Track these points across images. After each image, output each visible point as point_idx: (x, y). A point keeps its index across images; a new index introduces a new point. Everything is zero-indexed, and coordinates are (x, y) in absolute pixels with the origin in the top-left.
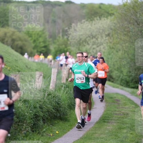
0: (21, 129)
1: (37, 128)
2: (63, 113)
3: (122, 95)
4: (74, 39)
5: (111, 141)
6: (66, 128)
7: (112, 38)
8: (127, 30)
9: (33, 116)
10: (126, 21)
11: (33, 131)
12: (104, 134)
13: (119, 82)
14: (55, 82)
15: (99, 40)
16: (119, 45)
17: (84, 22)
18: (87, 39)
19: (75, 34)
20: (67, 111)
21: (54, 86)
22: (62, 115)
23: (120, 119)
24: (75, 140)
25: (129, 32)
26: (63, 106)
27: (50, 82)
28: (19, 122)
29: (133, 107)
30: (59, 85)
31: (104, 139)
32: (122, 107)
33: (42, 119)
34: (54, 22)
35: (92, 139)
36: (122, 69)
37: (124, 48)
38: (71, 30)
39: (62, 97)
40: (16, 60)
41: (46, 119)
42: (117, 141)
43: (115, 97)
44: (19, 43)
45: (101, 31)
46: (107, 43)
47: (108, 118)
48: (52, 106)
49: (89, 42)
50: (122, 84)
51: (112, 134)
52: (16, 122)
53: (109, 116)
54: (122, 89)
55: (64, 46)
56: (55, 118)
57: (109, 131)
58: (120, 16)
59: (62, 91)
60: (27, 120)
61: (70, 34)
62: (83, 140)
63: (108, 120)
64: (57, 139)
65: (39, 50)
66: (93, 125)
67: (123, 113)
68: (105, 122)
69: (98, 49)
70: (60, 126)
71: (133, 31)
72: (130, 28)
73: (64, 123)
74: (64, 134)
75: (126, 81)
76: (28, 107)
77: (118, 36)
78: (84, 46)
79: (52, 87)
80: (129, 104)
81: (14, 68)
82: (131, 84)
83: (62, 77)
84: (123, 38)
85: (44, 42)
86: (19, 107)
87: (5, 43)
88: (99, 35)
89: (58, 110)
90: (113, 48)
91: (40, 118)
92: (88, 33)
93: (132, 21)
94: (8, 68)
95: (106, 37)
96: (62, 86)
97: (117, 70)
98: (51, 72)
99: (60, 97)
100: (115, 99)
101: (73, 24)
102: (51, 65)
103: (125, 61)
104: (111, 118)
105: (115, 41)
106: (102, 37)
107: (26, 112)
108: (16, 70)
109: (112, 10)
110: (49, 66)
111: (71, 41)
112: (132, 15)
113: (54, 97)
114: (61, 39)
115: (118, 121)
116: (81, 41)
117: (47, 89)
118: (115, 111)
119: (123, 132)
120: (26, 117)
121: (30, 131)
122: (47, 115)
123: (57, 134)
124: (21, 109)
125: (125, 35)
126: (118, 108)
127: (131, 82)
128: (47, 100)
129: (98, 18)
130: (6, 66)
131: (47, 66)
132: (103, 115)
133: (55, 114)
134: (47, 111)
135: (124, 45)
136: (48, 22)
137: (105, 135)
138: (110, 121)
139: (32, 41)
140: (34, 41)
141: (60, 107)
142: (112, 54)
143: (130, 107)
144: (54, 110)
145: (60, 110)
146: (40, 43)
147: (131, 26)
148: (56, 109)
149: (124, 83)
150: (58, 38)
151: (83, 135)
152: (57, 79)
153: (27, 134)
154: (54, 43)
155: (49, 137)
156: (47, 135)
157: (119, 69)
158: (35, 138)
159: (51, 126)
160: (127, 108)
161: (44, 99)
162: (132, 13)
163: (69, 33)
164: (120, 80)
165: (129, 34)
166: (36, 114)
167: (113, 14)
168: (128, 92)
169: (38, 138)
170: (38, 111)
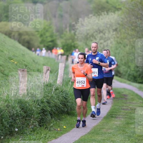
0: (28, 124)
1: (45, 123)
2: (71, 108)
3: (130, 90)
4: (81, 34)
5: (118, 136)
6: (73, 123)
7: (119, 33)
8: (134, 25)
9: (40, 111)
10: (134, 16)
11: (41, 126)
12: (111, 130)
13: (126, 77)
14: (62, 77)
15: (106, 34)
16: (126, 40)
17: (91, 17)
18: (94, 34)
19: (82, 29)
20: (75, 106)
21: (61, 81)
22: (70, 110)
23: (128, 114)
24: (82, 135)
25: (136, 27)
26: (70, 101)
27: (57, 76)
28: (27, 116)
29: (140, 102)
30: (67, 80)
31: (111, 134)
32: (129, 103)
33: (50, 113)
34: (61, 16)
35: (100, 134)
36: (130, 64)
37: (132, 43)
38: (78, 25)
39: (69, 91)
40: (23, 55)
41: (53, 114)
42: (125, 136)
43: (123, 92)
44: (27, 38)
45: (108, 26)
46: (114, 38)
47: (115, 113)
48: (59, 100)
49: (96, 37)
50: (129, 79)
51: (120, 129)
52: (24, 117)
53: (117, 112)
54: (129, 84)
55: (71, 41)
56: (62, 112)
57: (117, 126)
58: (127, 11)
59: (69, 86)
60: (34, 115)
61: (77, 29)
62: (90, 135)
63: (116, 115)
64: (64, 133)
65: (46, 45)
66: (100, 120)
67: (131, 108)
68: (112, 117)
69: (105, 44)
70: (67, 121)
71: (141, 26)
72: (138, 23)
73: (72, 118)
74: (71, 129)
75: (134, 76)
76: (36, 102)
77: (125, 31)
78: (92, 40)
79: (59, 82)
80: (137, 99)
81: (21, 63)
82: (138, 79)
83: (70, 72)
84: (130, 32)
85: (51, 36)
86: (26, 102)
87: (12, 37)
88: (106, 29)
89: (65, 105)
90: (120, 43)
91: (48, 113)
92: (95, 28)
93: (139, 16)
94: (16, 62)
95: (113, 32)
96: (69, 81)
97: (125, 65)
98: (59, 67)
99: (67, 92)
100: (122, 94)
101: (80, 19)
102: (58, 59)
103: (132, 56)
104: (118, 114)
105: (122, 36)
106: (109, 32)
107: (33, 107)
108: (23, 64)
109: (119, 5)
110: (56, 61)
111: (78, 35)
112: (140, 10)
113: (61, 92)
114: (68, 34)
115: (126, 116)
116: (88, 36)
117: (54, 84)
118: (123, 106)
119: (130, 127)
120: (34, 112)
121: (37, 126)
122: (54, 109)
123: (65, 128)
124: (29, 104)
125: (133, 30)
126: (125, 103)
127: (139, 77)
128: (54, 95)
129: (105, 13)
130: (14, 60)
131: (54, 61)
132: (111, 110)
133: (63, 109)
134: (55, 106)
135: (131, 40)
136: (55, 16)
137: (113, 131)
138: (118, 116)
139: (38, 36)
140: (41, 36)
141: (68, 102)
142: (120, 49)
143: (138, 103)
144: (62, 105)
145: (68, 105)
146: (47, 37)
147: (138, 21)
148: (63, 103)
149: (132, 78)
150: (65, 33)
151: (90, 130)
152: (64, 74)
153: (34, 128)
154: (61, 37)
155: (56, 131)
156: (54, 129)
157: (126, 64)
158: (42, 133)
159: (58, 120)
160: (135, 103)
161: (51, 93)
162: (140, 8)
163: (76, 27)
164: (127, 75)
165: (136, 29)
166: (43, 109)
167: (121, 9)
168: (136, 87)
169: (45, 133)
170: (45, 106)
